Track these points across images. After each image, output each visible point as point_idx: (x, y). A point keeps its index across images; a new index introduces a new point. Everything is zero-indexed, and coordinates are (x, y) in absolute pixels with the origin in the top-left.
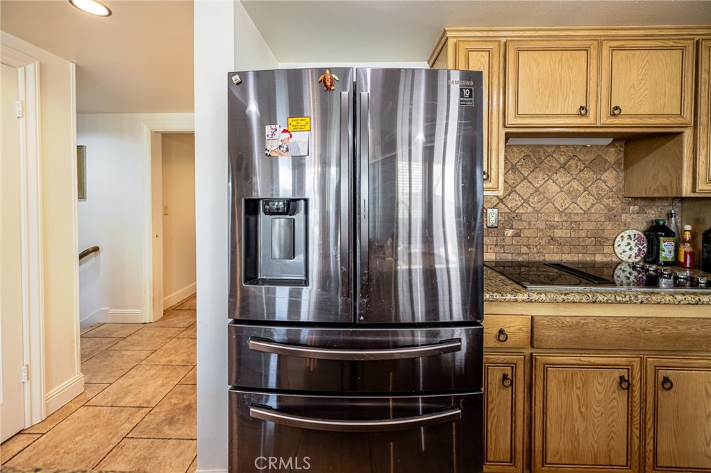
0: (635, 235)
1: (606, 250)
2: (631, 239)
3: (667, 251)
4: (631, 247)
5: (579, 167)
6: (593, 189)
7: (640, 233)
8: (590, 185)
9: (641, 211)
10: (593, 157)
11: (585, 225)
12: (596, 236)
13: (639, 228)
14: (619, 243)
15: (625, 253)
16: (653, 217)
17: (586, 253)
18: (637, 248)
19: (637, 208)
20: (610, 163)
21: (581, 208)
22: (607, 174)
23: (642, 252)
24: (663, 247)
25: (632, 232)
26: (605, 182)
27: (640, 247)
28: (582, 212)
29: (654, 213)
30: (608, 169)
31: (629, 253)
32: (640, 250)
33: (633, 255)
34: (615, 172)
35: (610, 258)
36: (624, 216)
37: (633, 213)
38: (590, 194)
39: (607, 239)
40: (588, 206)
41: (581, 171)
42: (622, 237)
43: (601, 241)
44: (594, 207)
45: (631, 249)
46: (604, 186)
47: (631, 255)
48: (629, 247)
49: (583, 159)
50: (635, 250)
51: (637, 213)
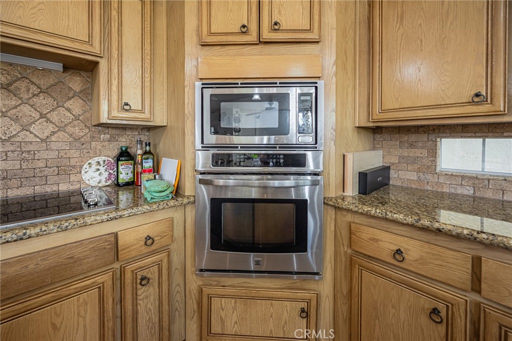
0: (104, 161)
1: (73, 178)
2: (100, 165)
3: (124, 173)
4: (101, 173)
5: (31, 91)
6: (54, 117)
7: (111, 159)
8: (50, 112)
9: (112, 139)
10: (52, 82)
11: (43, 154)
12: (59, 165)
13: (110, 154)
14: (86, 170)
15: (93, 179)
16: (124, 144)
17: (46, 184)
18: (107, 173)
19: (108, 136)
20: (75, 92)
21: (36, 136)
22: (71, 102)
23: (112, 176)
24: (121, 170)
25: (101, 159)
26: (68, 110)
27: (110, 171)
28: (38, 140)
29: (124, 141)
30: (73, 97)
31: (98, 179)
32: (110, 174)
33: (104, 180)
34: (81, 101)
35: (79, 186)
36: (93, 144)
37: (104, 141)
38: (48, 120)
39: (74, 167)
40: (46, 134)
41: (34, 95)
42: (89, 164)
43: (65, 170)
44: (56, 135)
45: (100, 174)
46: (68, 114)
47: (100, 180)
48: (98, 172)
49: (37, 82)
50: (106, 175)
51: (108, 141)
